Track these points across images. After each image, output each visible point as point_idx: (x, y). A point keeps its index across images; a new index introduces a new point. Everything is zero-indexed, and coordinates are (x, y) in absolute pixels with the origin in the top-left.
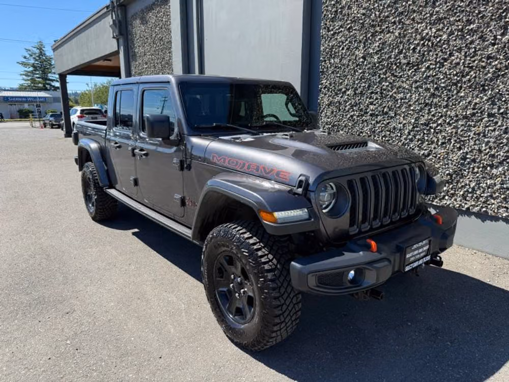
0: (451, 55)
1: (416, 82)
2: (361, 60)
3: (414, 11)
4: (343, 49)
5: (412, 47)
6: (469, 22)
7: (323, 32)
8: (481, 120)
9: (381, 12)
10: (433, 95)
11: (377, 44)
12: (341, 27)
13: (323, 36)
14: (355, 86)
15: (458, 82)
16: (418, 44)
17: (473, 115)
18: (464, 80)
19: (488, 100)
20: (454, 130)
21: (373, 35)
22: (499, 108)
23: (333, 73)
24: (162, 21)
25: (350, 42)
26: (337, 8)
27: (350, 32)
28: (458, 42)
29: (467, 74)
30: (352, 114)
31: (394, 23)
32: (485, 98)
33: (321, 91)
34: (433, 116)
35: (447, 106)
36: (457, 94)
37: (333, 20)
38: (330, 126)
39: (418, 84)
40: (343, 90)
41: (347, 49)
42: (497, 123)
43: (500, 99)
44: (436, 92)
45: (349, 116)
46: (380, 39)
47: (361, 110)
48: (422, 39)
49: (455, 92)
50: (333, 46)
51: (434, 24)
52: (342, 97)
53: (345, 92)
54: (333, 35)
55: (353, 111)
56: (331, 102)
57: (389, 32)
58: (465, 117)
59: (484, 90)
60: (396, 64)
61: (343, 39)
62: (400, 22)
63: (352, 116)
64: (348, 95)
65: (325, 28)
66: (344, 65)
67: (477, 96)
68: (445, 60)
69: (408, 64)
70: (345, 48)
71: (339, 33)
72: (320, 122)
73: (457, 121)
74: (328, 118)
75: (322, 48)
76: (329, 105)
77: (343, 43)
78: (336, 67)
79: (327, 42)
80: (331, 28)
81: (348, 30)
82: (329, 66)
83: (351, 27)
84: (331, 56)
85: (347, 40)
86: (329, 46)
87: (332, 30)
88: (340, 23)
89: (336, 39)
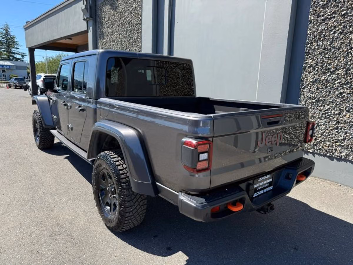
4: (335, 33)
7: (311, 17)
12: (334, 13)
13: (311, 21)
14: (348, 66)
23: (320, 54)
24: (132, 7)
25: (344, 27)
27: (344, 18)
30: (342, 91)
33: (305, 69)
37: (324, 7)
38: (314, 101)
40: (332, 69)
41: (341, 33)
45: (337, 93)
50: (322, 31)
52: (329, 76)
53: (334, 71)
54: (324, 20)
55: (343, 88)
56: (316, 80)
61: (335, 24)
63: (341, 93)
64: (338, 74)
65: (314, 14)
66: (334, 48)
70: (338, 32)
71: (331, 18)
72: (302, 96)
74: (312, 93)
75: (309, 32)
76: (313, 82)
77: (335, 27)
78: (324, 49)
79: (316, 27)
80: (321, 14)
81: (342, 16)
82: (317, 47)
83: (347, 13)
84: (319, 39)
85: (340, 25)
86: (318, 30)
87: (323, 16)
88: (333, 10)
89: (327, 24)
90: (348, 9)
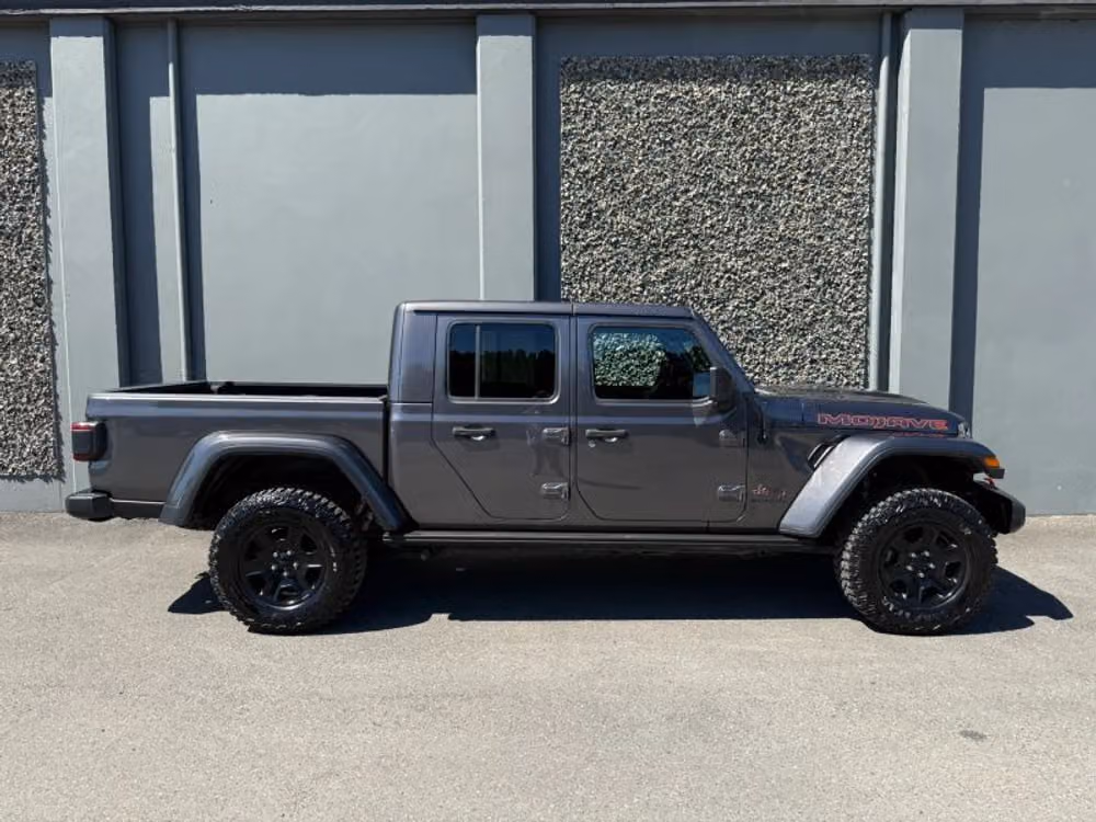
0: (763, 293)
1: (723, 322)
2: (639, 289)
3: (713, 237)
4: (605, 270)
5: (715, 280)
6: (781, 260)
7: (564, 240)
8: (803, 367)
9: (666, 230)
10: (746, 340)
11: (663, 271)
12: (600, 238)
13: (564, 248)
15: (774, 325)
16: (722, 277)
17: (795, 361)
18: (782, 322)
19: (808, 346)
20: (775, 380)
21: (656, 258)
22: (820, 354)
25: (618, 262)
26: (590, 209)
27: (616, 248)
28: (770, 281)
29: (785, 316)
30: (628, 362)
31: (687, 247)
32: (805, 343)
34: (749, 364)
35: (764, 352)
36: (774, 338)
37: (582, 225)
39: (726, 325)
41: (614, 271)
42: (819, 370)
43: (820, 344)
44: (750, 336)
45: (621, 366)
46: (667, 264)
47: (643, 358)
48: (726, 272)
49: (772, 336)
50: (586, 264)
51: (740, 256)
52: (606, 339)
54: (585, 248)
55: (629, 358)
57: (679, 256)
58: (787, 364)
59: (804, 335)
60: (692, 299)
61: (604, 255)
62: (695, 246)
63: (627, 367)
65: (568, 235)
66: (606, 293)
67: (796, 341)
68: (757, 299)
69: (710, 300)
70: (609, 270)
71: (596, 246)
73: (776, 369)
75: (563, 264)
77: (604, 261)
78: (593, 294)
79: (574, 257)
80: (580, 237)
81: (612, 244)
82: (580, 292)
83: (617, 241)
84: (582, 277)
85: (611, 258)
86: (577, 261)
87: (583, 240)
88: (599, 232)
89: (592, 254)
90: (619, 235)
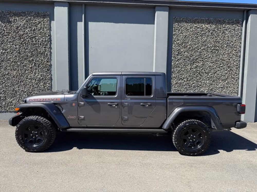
0: (217, 72)
1: (208, 78)
2: (190, 70)
3: (206, 58)
4: (182, 65)
5: (207, 68)
6: (221, 64)
7: (173, 58)
8: (225, 88)
9: (196, 57)
10: (213, 82)
11: (195, 66)
12: (181, 58)
13: (173, 60)
14: (187, 78)
15: (219, 78)
16: (208, 68)
17: (223, 87)
18: (221, 78)
19: (226, 83)
20: (219, 91)
21: (194, 63)
22: (228, 85)
23: (177, 73)
25: (185, 63)
26: (179, 51)
27: (185, 60)
28: (218, 69)
29: (221, 77)
30: (186, 86)
31: (200, 61)
32: (225, 83)
33: (172, 78)
34: (213, 87)
35: (216, 85)
36: (219, 82)
37: (177, 55)
38: (177, 91)
39: (209, 78)
40: (182, 79)
41: (184, 65)
42: (228, 89)
43: (228, 83)
44: (214, 81)
46: (196, 64)
47: (190, 85)
48: (209, 66)
49: (218, 81)
51: (212, 63)
52: (182, 81)
53: (183, 79)
54: (178, 60)
56: (177, 83)
57: (199, 63)
58: (221, 88)
59: (225, 81)
60: (201, 72)
61: (182, 62)
62: (202, 60)
63: (186, 88)
64: (184, 80)
65: (174, 57)
66: (182, 70)
67: (224, 82)
68: (215, 73)
69: (205, 73)
70: (183, 65)
71: (180, 60)
72: (172, 89)
73: (219, 89)
74: (176, 88)
75: (172, 64)
76: (176, 84)
77: (182, 63)
78: (179, 71)
79: (175, 62)
80: (177, 57)
81: (184, 59)
82: (176, 70)
83: (185, 59)
84: (177, 67)
85: (184, 62)
86: (176, 63)
87: (177, 58)
88: (181, 57)
89: (179, 62)
90: (185, 57)
